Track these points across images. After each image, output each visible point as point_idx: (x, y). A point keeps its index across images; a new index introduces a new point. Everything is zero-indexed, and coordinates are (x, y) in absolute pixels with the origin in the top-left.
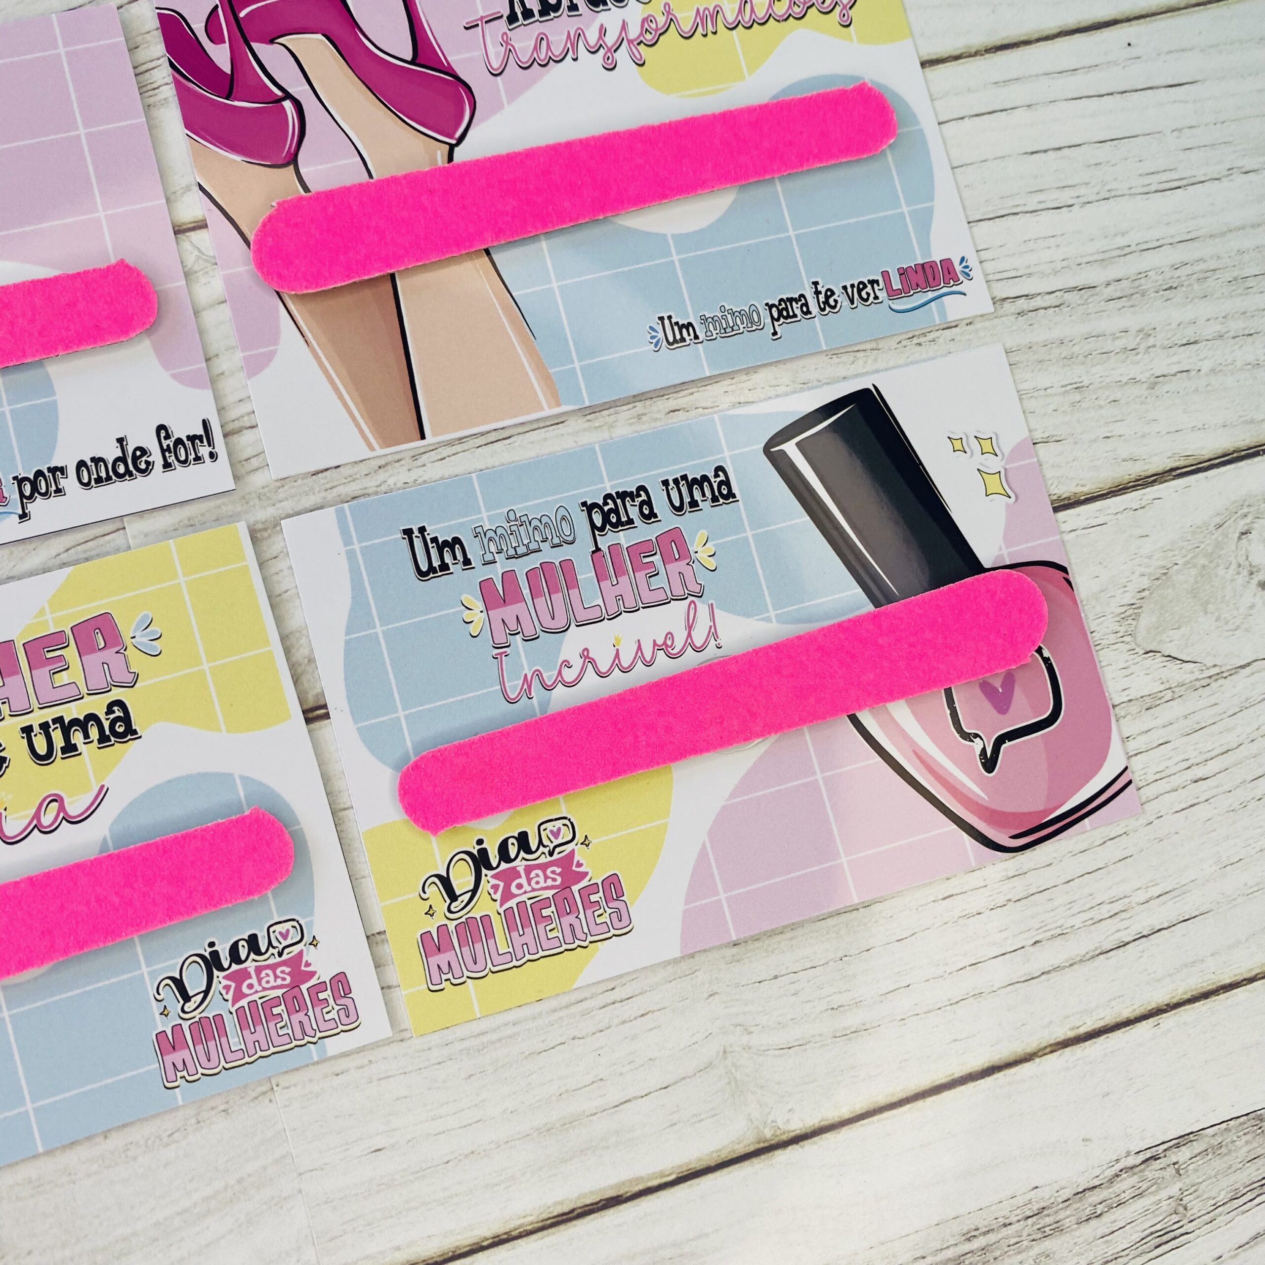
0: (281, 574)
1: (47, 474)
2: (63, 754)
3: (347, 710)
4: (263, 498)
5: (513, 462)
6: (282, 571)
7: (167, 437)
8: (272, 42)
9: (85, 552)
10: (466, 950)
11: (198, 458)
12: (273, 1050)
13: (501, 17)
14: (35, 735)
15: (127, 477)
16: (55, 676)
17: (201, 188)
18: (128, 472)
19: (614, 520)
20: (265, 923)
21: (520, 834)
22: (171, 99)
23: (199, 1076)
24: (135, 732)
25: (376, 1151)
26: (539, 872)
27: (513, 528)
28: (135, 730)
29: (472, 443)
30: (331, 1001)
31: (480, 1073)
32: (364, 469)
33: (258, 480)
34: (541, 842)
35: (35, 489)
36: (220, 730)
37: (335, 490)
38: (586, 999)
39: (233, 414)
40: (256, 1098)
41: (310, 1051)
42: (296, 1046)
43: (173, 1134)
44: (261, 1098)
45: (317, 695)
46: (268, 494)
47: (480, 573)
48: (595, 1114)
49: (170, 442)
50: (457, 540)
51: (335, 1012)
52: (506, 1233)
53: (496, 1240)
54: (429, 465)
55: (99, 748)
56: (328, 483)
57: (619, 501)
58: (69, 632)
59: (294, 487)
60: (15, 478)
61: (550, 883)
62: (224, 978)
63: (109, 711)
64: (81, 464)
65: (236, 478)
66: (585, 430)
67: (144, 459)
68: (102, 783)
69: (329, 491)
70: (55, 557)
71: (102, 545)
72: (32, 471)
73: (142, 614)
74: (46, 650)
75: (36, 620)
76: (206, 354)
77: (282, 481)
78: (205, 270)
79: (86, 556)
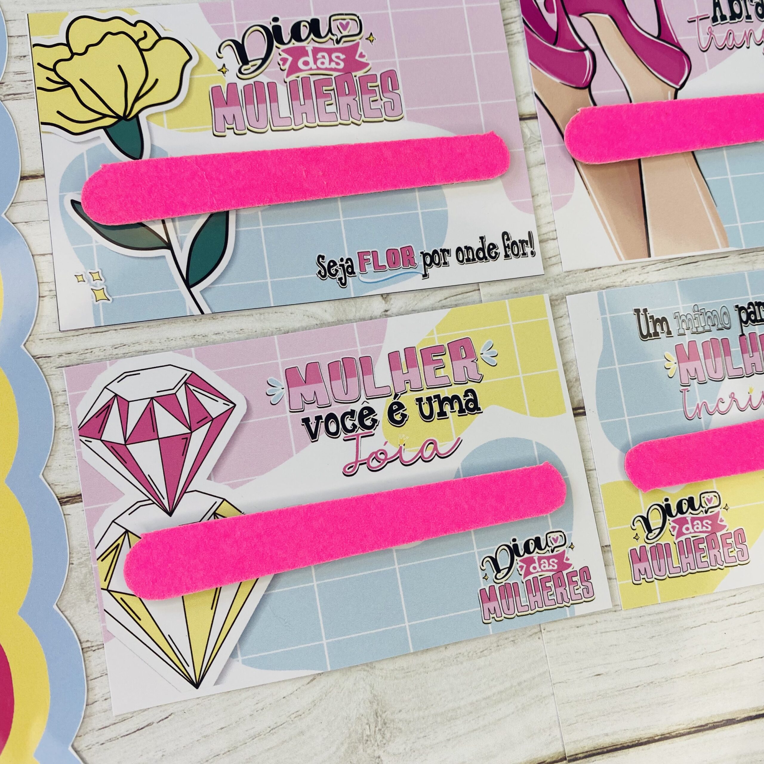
0: (563, 327)
1: (440, 253)
2: (438, 416)
3: (596, 412)
4: (557, 281)
5: (698, 277)
6: (564, 325)
7: (508, 239)
8: (580, 15)
9: (456, 301)
10: (655, 562)
11: (524, 254)
12: (545, 608)
13: (709, 17)
14: (424, 404)
15: (484, 260)
16: (437, 371)
19: (753, 318)
20: (546, 531)
21: (689, 498)
22: (521, 42)
23: (502, 618)
24: (479, 409)
25: (597, 675)
26: (699, 522)
27: (697, 316)
28: (480, 408)
29: (675, 263)
30: (579, 583)
31: (658, 636)
32: (615, 270)
33: (555, 270)
34: (701, 505)
35: (432, 260)
36: (526, 414)
37: (597, 281)
38: (719, 599)
39: (544, 230)
40: (531, 636)
41: (566, 611)
42: (558, 607)
43: (483, 651)
44: (534, 635)
45: (579, 401)
47: (676, 340)
48: (721, 668)
49: (510, 243)
50: (664, 319)
51: (581, 589)
52: (669, 733)
53: (663, 736)
54: (650, 273)
55: (459, 416)
56: (593, 277)
57: (756, 307)
58: (446, 346)
59: (574, 277)
60: (422, 253)
61: (704, 529)
62: (520, 561)
63: (466, 395)
64: (459, 249)
65: (544, 268)
66: (739, 263)
67: (494, 250)
68: (459, 437)
69: (594, 282)
70: (439, 302)
71: (465, 298)
72: (431, 250)
73: (487, 341)
74: (433, 355)
75: (428, 337)
76: (532, 193)
77: (568, 273)
78: (535, 144)
79: (456, 303)
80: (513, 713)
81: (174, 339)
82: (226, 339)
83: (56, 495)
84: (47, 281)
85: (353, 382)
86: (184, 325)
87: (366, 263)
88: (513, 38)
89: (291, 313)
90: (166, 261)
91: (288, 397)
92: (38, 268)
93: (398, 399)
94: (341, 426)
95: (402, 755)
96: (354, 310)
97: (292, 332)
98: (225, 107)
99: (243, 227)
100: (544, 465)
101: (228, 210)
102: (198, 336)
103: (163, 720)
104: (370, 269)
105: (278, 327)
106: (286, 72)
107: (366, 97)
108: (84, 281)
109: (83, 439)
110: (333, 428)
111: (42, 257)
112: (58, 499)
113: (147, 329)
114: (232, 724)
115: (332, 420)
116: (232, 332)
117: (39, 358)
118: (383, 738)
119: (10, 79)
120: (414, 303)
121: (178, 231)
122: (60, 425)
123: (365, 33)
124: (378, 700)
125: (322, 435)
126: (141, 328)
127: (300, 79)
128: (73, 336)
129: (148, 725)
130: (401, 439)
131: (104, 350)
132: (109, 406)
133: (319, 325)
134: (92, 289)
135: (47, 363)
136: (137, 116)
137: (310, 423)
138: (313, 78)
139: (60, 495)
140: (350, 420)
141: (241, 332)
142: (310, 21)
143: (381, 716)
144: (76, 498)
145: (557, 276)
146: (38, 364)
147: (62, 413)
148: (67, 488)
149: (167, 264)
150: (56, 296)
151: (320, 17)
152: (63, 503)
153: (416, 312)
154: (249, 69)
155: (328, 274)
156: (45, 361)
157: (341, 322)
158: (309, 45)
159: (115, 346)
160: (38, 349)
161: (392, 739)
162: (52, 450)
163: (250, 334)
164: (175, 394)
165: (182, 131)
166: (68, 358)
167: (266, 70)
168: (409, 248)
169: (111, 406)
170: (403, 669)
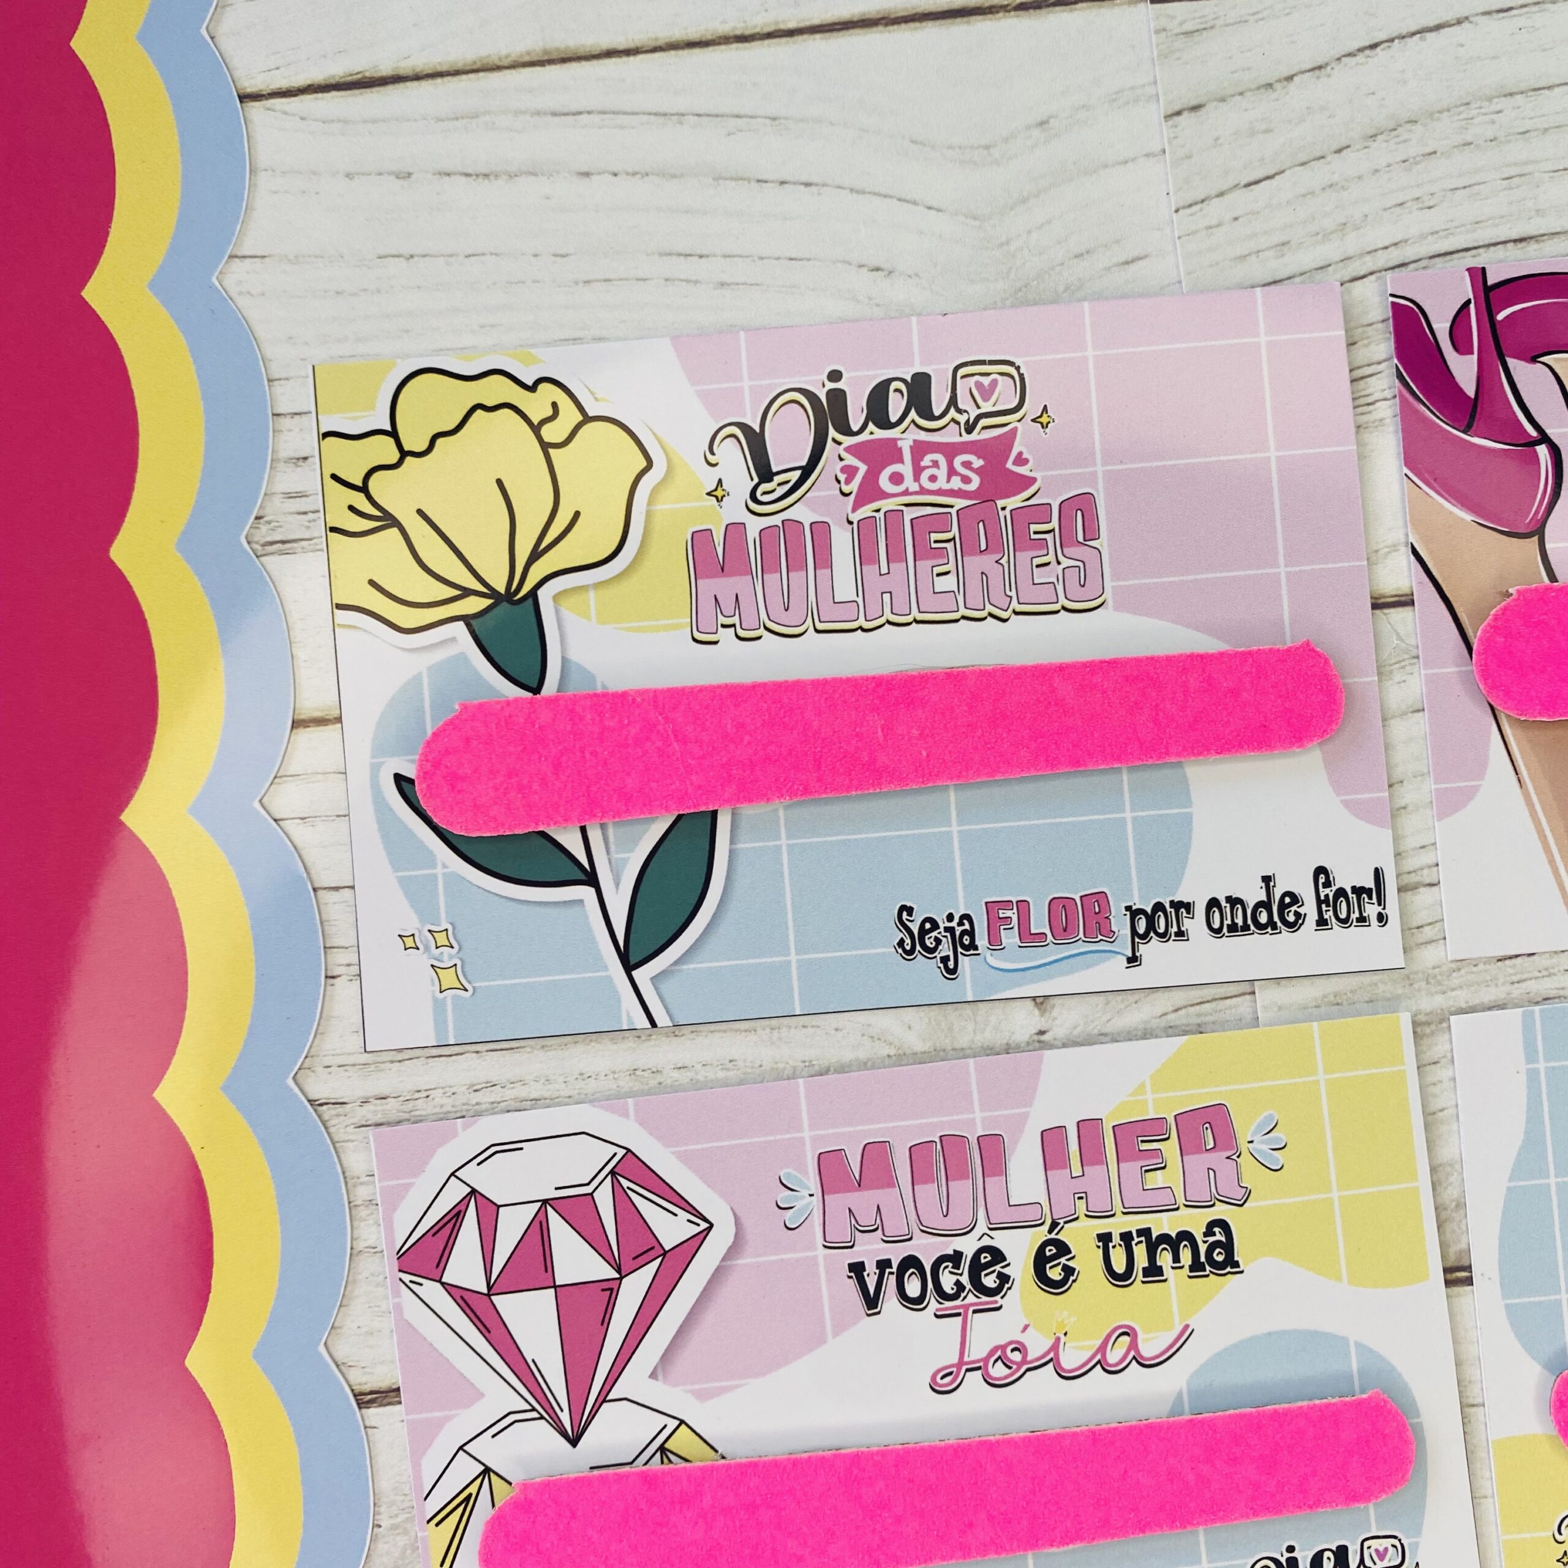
0: (1439, 1085)
1: (1169, 909)
2: (1145, 1276)
3: (1497, 1279)
4: (1432, 981)
6: (1441, 1082)
7: (1327, 884)
8: (1534, 360)
9: (1199, 1015)
11: (1362, 919)
14: (1114, 1247)
15: (1269, 930)
16: (1147, 1174)
17: (1415, 552)
18: (1271, 923)
20: (1360, 1535)
22: (1388, 421)
24: (1236, 1264)
28: (1237, 1262)
33: (1429, 956)
35: (1151, 926)
36: (1339, 1279)
37: (1523, 985)
39: (1411, 863)
45: (1461, 1252)
46: (1439, 977)
49: (1330, 892)
55: (1190, 1277)
56: (1516, 974)
58: (1171, 1121)
59: (1472, 973)
60: (1128, 908)
63: (1209, 1232)
64: (1213, 903)
65: (1406, 952)
67: (1294, 908)
68: (1187, 1322)
69: (1516, 985)
70: (1161, 1016)
71: (1220, 1011)
72: (1149, 902)
73: (1266, 1114)
74: (1140, 1139)
75: (1133, 1098)
76: (1389, 778)
77: (1459, 964)
78: (1403, 664)
79: (1199, 1021)
81: (594, 1077)
82: (698, 1081)
83: (350, 1386)
84: (343, 944)
85: (961, 1189)
86: (615, 1047)
87: (1002, 927)
88: (1370, 412)
89: (837, 1030)
90: (585, 911)
91: (822, 1215)
92: (324, 917)
93: (1057, 1234)
94: (930, 1285)
96: (970, 1027)
97: (837, 1072)
98: (720, 577)
99: (745, 843)
100: (1370, 1398)
101: (716, 808)
102: (643, 1071)
104: (1011, 941)
105: (806, 1059)
106: (853, 497)
107: (1024, 557)
108: (418, 949)
109: (407, 1278)
110: (913, 1288)
111: (334, 893)
112: (355, 1396)
113: (541, 1053)
115: (912, 1270)
116: (711, 1064)
117: (321, 1105)
119: (277, 508)
120: (1105, 1018)
121: (613, 848)
122: (360, 1245)
123: (1031, 408)
125: (890, 1302)
126: (528, 1049)
127: (881, 515)
128: (392, 1062)
130: (1060, 1320)
131: (453, 1094)
132: (459, 1212)
133: (894, 1058)
134: (432, 966)
135: (338, 1115)
136: (533, 594)
137: (865, 1274)
138: (910, 514)
139: (358, 1387)
140: (951, 1273)
141: (730, 1065)
142: (909, 380)
144: (389, 1396)
145: (1434, 968)
146: (319, 1116)
147: (365, 1220)
148: (372, 1373)
149: (587, 917)
150: (360, 975)
151: (933, 370)
152: (363, 1403)
153: (1108, 1039)
154: (773, 491)
155: (918, 948)
156: (333, 1112)
157: (942, 1053)
158: (906, 438)
159: (474, 1085)
160: (320, 1087)
162: (344, 1295)
163: (749, 1070)
164: (591, 1194)
165: (627, 629)
166: (379, 1108)
167: (808, 495)
168: (1101, 897)
169: (462, 1214)
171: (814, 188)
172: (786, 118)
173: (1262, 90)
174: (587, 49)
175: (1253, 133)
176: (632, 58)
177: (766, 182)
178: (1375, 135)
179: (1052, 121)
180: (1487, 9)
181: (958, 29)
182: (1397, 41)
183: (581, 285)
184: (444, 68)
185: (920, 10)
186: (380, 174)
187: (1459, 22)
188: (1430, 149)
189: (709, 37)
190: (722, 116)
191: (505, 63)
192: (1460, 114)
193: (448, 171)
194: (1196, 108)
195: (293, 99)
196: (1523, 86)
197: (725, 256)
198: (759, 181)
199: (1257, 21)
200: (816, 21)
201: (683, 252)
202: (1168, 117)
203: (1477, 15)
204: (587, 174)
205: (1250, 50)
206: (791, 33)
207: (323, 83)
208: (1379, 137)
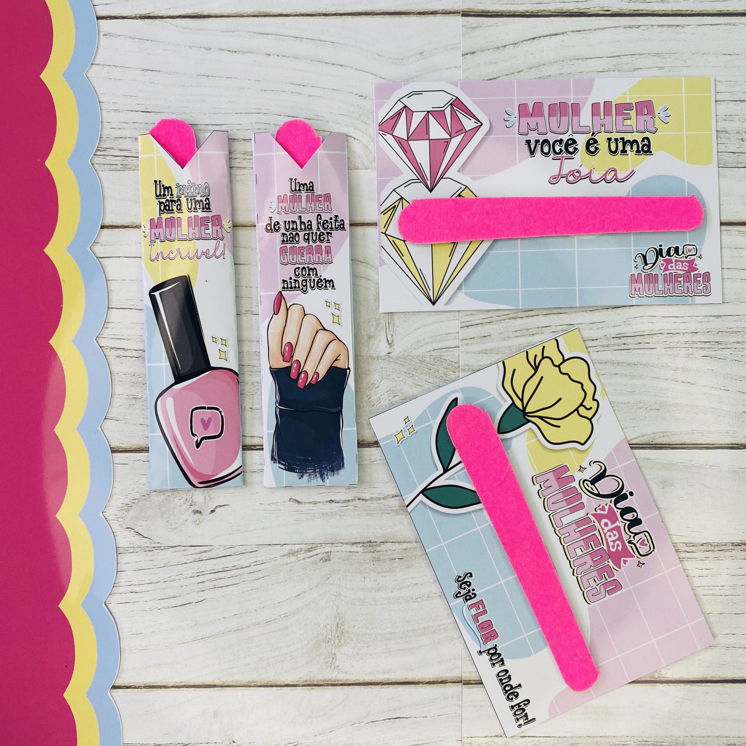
5: (628, 361)
16: (625, 120)
70: (429, 352)
71: (449, 352)
79: (440, 354)
80: (431, 644)
95: (350, 655)
103: (199, 602)
114: (242, 613)
118: (340, 642)
120: (411, 350)
124: (340, 616)
129: (189, 603)
143: (340, 628)
161: (345, 644)
170: (360, 600)
171: (343, 67)
172: (337, 43)
173: (496, 49)
174: (274, 13)
175: (491, 63)
176: (287, 18)
177: (328, 63)
178: (532, 68)
179: (425, 52)
180: (573, 30)
181: (397, 18)
182: (542, 38)
183: (263, 91)
184: (225, 14)
185: (385, 11)
186: (200, 48)
187: (563, 33)
188: (549, 74)
189: (314, 13)
190: (315, 40)
191: (246, 15)
192: (560, 64)
193: (223, 49)
194: (473, 53)
195: (174, 19)
196: (582, 57)
197: (312, 87)
198: (325, 63)
199: (496, 26)
200: (350, 12)
201: (298, 84)
202: (463, 55)
203: (569, 32)
204: (269, 55)
205: (493, 35)
206: (341, 15)
207: (184, 15)
208: (533, 69)
